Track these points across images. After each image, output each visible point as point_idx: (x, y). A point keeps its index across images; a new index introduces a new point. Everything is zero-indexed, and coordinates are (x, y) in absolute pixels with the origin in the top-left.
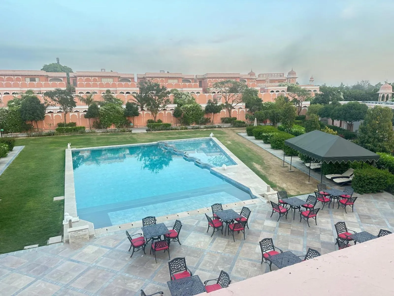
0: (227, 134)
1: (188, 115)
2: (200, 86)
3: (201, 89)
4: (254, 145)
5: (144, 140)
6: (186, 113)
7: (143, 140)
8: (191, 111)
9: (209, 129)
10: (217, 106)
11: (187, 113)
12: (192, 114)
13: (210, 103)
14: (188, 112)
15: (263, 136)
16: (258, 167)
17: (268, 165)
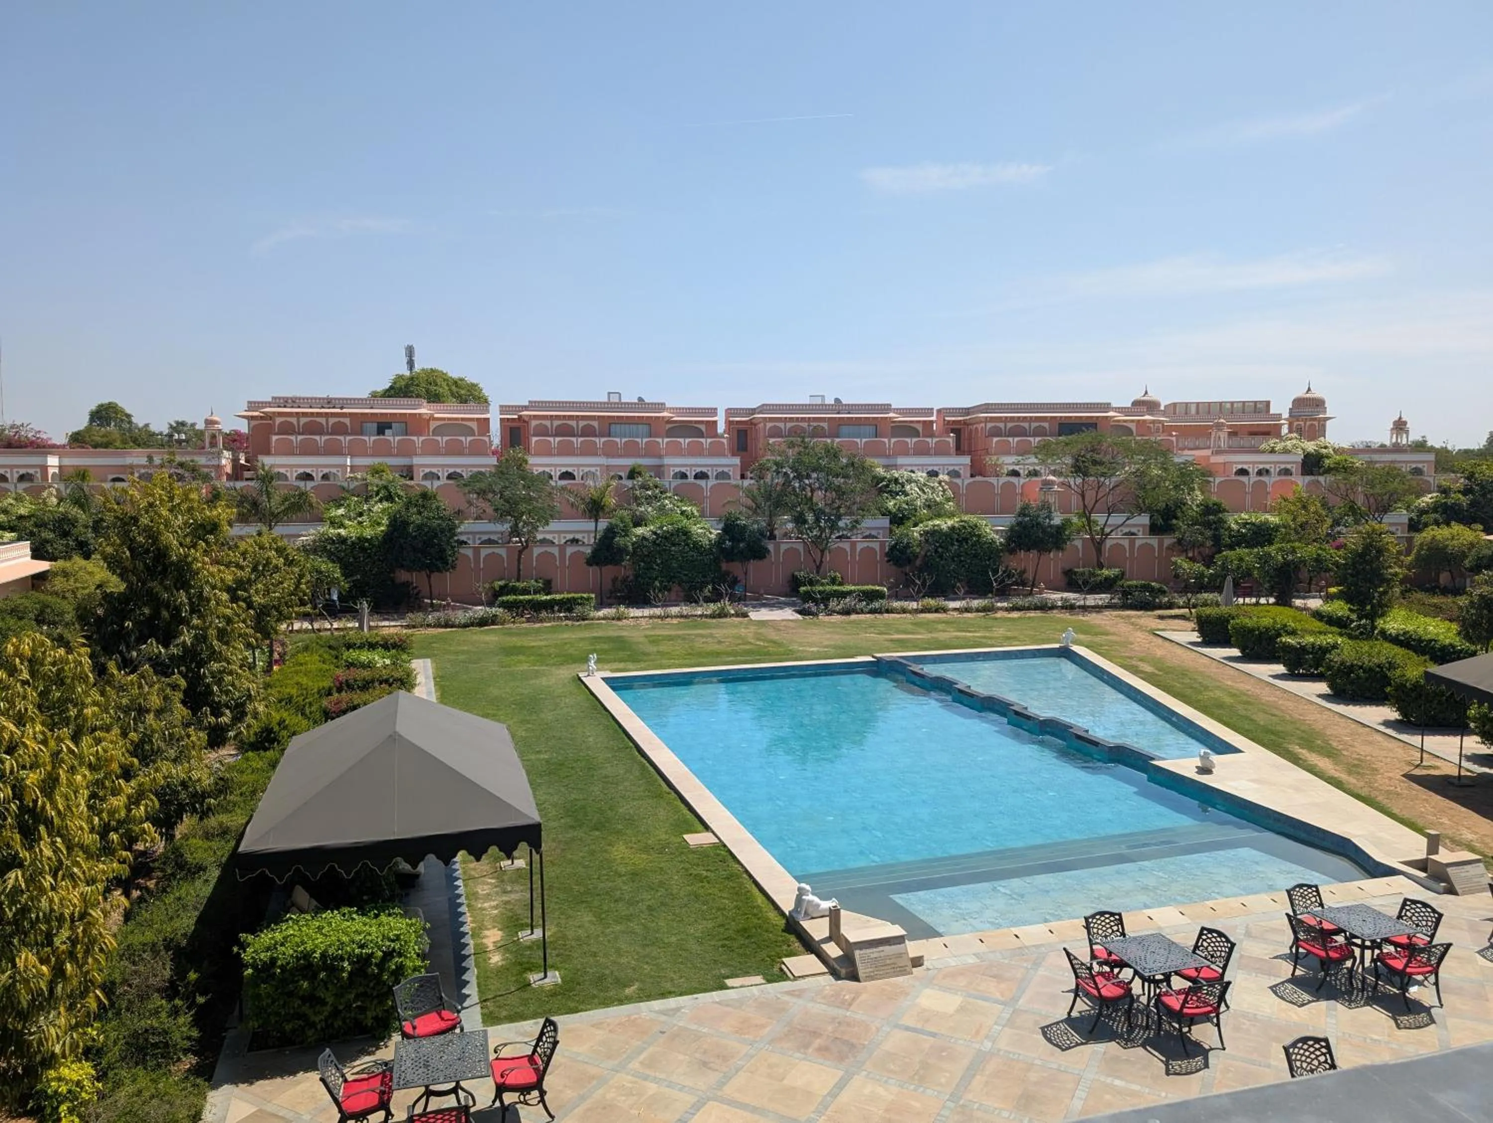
0: (1114, 634)
1: (941, 557)
2: (959, 450)
3: (966, 460)
4: (1252, 680)
5: (815, 649)
6: (936, 552)
7: (811, 646)
8: (953, 545)
9: (1032, 614)
10: (1051, 526)
11: (940, 550)
12: (959, 556)
13: (1025, 515)
14: (941, 546)
15: (1287, 648)
16: (1324, 763)
17: (1359, 760)
